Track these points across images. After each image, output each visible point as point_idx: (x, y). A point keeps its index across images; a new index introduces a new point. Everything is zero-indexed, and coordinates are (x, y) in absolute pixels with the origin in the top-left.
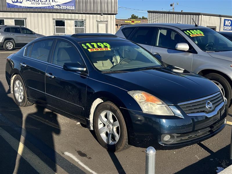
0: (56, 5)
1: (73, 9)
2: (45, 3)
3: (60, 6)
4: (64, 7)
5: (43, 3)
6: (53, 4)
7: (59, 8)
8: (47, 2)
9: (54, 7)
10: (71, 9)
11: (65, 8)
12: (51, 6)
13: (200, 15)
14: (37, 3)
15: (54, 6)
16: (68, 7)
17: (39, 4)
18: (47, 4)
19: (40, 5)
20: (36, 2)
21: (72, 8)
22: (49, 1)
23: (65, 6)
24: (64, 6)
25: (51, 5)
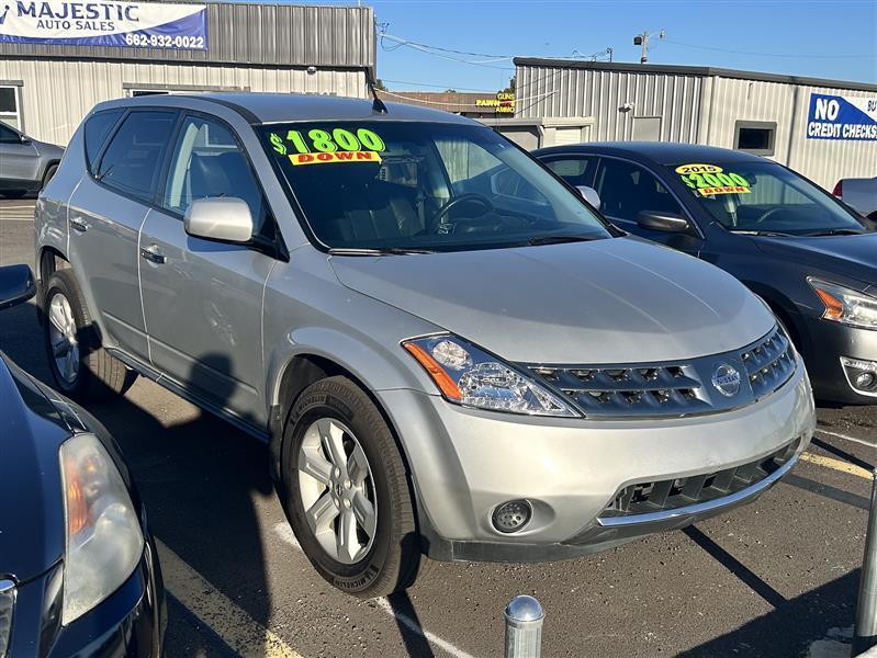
0: (134, 33)
1: (200, 46)
2: (90, 21)
3: (149, 37)
4: (166, 40)
5: (83, 22)
6: (122, 26)
7: (144, 44)
8: (97, 21)
9: (127, 40)
10: (192, 46)
11: (168, 45)
12: (115, 35)
13: (707, 76)
14: (60, 25)
15: (125, 35)
16: (181, 41)
17: (66, 25)
18: (98, 26)
19: (74, 33)
20: (57, 19)
21: (196, 43)
22: (108, 17)
23: (168, 37)
24: (165, 34)
25: (116, 32)
